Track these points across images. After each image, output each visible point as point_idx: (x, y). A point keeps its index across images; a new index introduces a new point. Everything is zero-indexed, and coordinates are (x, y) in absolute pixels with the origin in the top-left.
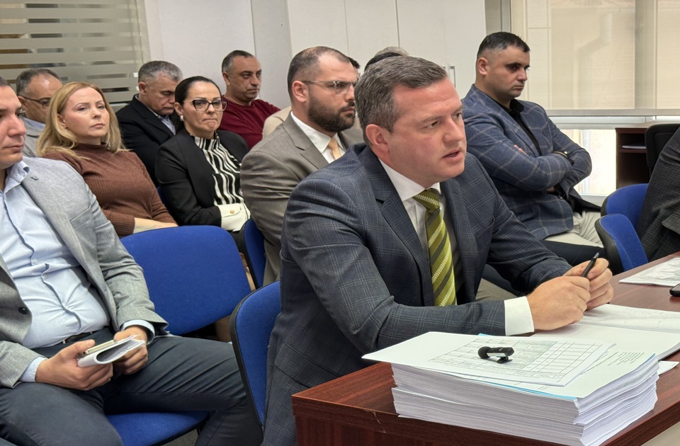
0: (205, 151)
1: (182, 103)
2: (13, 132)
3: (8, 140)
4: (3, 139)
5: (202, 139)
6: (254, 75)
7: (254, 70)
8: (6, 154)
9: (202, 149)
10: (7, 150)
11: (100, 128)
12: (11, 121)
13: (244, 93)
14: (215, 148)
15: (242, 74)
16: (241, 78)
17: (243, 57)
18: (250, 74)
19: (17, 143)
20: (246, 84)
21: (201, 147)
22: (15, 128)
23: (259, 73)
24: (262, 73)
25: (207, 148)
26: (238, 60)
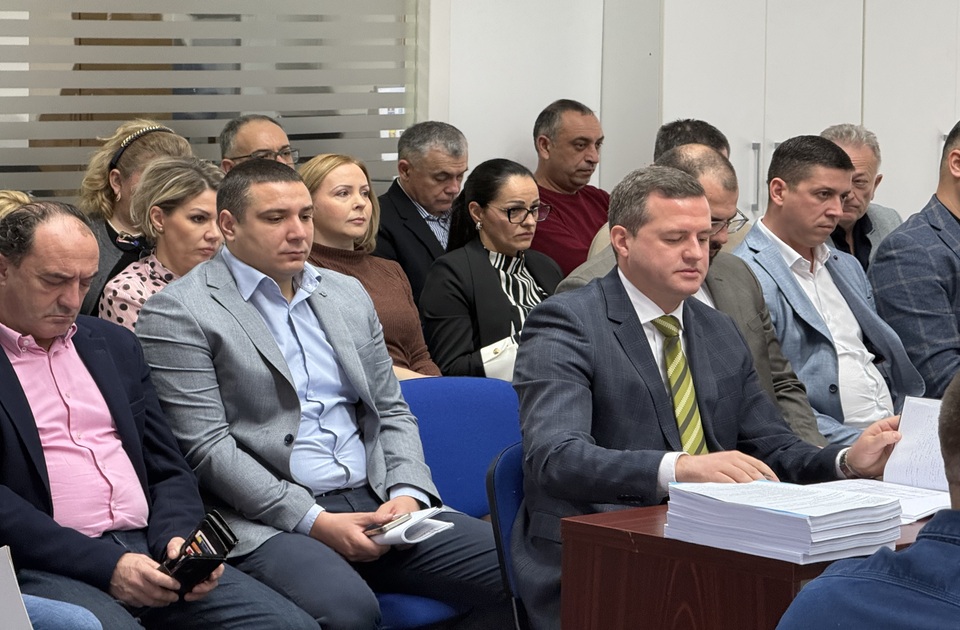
0: (502, 273)
1: (484, 204)
2: (292, 236)
3: (285, 245)
4: (280, 244)
5: (500, 255)
6: (593, 146)
7: (593, 136)
8: (282, 261)
9: (498, 270)
10: (284, 257)
11: (359, 225)
12: (291, 223)
13: (572, 175)
14: (516, 272)
15: (574, 143)
16: (571, 149)
17: (578, 113)
18: (586, 142)
19: (295, 249)
20: (578, 160)
21: (497, 266)
22: (294, 232)
23: (599, 142)
24: (604, 141)
25: (505, 269)
26: (569, 118)
